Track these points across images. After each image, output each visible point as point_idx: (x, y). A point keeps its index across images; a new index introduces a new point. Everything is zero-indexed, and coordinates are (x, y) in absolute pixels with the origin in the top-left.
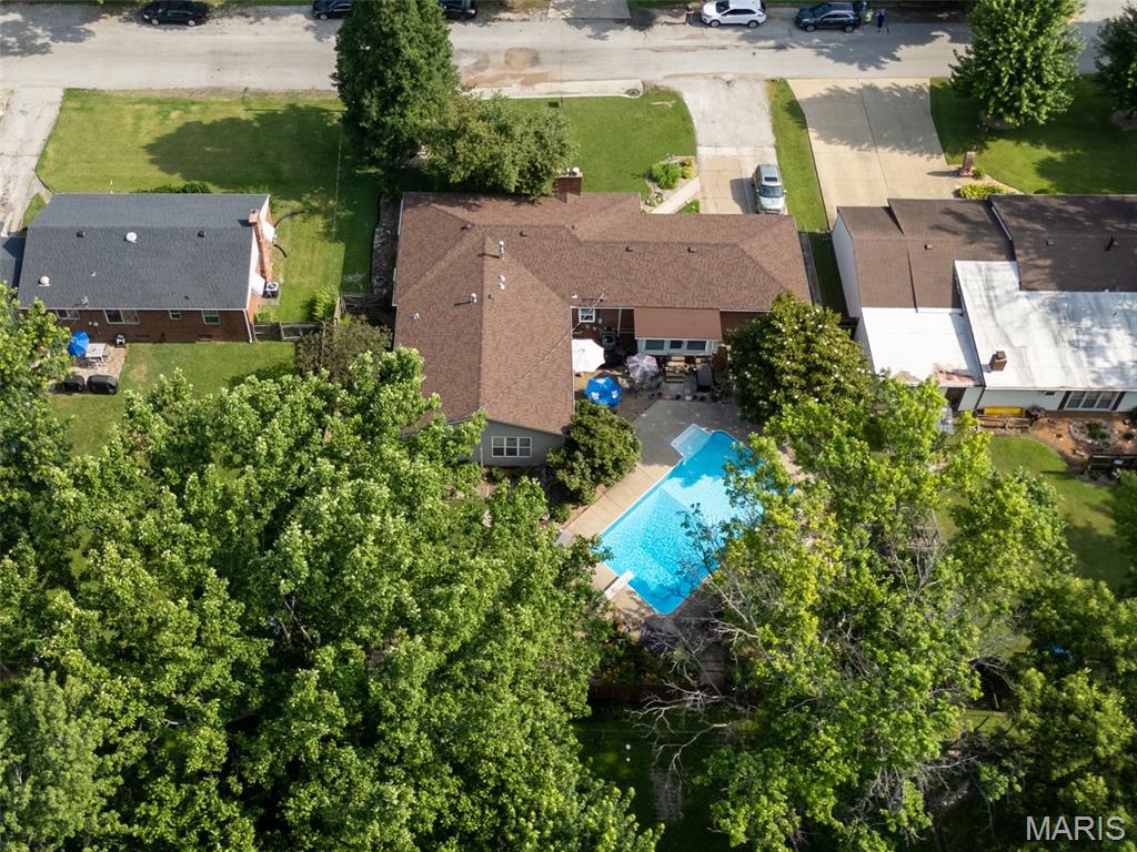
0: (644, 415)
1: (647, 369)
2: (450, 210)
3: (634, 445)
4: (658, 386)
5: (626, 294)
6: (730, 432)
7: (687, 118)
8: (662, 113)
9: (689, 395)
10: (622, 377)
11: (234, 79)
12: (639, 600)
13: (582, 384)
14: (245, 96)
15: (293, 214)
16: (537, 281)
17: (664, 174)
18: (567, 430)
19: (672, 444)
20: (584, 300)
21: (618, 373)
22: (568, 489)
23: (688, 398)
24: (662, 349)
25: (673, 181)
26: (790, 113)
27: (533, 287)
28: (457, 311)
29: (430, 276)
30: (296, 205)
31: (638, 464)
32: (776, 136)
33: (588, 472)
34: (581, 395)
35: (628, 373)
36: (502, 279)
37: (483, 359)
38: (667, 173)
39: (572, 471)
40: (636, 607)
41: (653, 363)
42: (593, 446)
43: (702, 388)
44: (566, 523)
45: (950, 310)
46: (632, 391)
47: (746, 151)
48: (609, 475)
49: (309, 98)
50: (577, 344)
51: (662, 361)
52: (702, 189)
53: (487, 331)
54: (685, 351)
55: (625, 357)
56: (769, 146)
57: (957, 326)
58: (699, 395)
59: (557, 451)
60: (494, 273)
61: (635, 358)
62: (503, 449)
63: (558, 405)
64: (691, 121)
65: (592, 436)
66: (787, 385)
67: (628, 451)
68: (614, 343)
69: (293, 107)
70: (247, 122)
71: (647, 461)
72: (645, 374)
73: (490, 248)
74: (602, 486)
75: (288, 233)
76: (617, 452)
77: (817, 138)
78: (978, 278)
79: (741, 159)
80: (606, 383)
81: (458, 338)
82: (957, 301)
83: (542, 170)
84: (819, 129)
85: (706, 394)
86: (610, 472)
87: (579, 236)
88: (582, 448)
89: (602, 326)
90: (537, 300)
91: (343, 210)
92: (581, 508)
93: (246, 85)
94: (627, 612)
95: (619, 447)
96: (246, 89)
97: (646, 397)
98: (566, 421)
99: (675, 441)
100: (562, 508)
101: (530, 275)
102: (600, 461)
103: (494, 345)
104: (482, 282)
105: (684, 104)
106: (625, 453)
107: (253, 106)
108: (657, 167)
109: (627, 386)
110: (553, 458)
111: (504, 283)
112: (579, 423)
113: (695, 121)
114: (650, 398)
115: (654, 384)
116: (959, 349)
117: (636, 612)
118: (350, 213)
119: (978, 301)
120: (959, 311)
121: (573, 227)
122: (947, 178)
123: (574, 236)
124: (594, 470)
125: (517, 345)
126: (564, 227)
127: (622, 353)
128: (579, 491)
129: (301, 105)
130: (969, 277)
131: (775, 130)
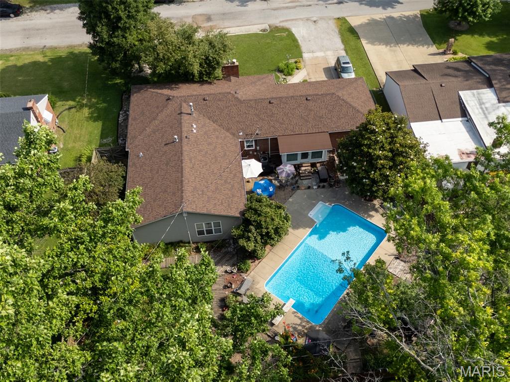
0: (290, 200)
1: (289, 172)
2: (159, 91)
3: (286, 218)
4: (297, 182)
5: (272, 129)
6: (344, 204)
7: (295, 40)
8: (281, 39)
9: (315, 185)
10: (275, 180)
11: (37, 42)
12: (301, 316)
13: (250, 186)
14: (43, 50)
15: (70, 108)
16: (217, 127)
17: (285, 67)
18: (243, 213)
19: (309, 215)
20: (246, 135)
21: (272, 178)
22: (247, 251)
23: (315, 187)
24: (297, 160)
25: (292, 71)
26: (350, 33)
27: (215, 130)
28: (166, 148)
29: (148, 130)
30: (71, 103)
31: (290, 230)
32: (344, 45)
33: (259, 238)
34: (250, 192)
35: (278, 177)
36: (194, 127)
37: (184, 174)
38: (288, 67)
39: (248, 239)
40: (299, 322)
41: (293, 169)
42: (260, 221)
43: (322, 181)
44: (248, 272)
45: (460, 119)
46: (282, 187)
47: (329, 53)
48: (273, 239)
49: (81, 48)
50: (245, 163)
51: (297, 167)
52: (308, 74)
53: (186, 158)
54: (310, 160)
55: (275, 168)
56: (342, 50)
57: (466, 127)
58: (322, 184)
59: (238, 228)
60: (189, 123)
61: (281, 167)
62: (203, 230)
63: (236, 199)
64: (297, 42)
65: (259, 215)
66: (381, 167)
67: (283, 222)
68: (267, 161)
69: (72, 53)
70: (44, 63)
71: (296, 227)
72: (288, 175)
73: (185, 109)
74: (268, 246)
75: (66, 119)
76: (276, 223)
77: (367, 43)
78: (474, 99)
79: (327, 57)
80: (265, 183)
81: (167, 164)
82: (464, 113)
83: (213, 62)
84: (367, 39)
85: (325, 184)
86: (273, 236)
87: (239, 97)
88: (254, 223)
89: (259, 151)
90: (217, 138)
91: (101, 104)
92: (257, 262)
93: (44, 45)
94: (294, 326)
95: (277, 220)
96: (45, 46)
97: (290, 190)
98: (242, 207)
99: (310, 213)
100: (245, 263)
101: (212, 123)
102: (266, 230)
103: (192, 166)
104: (181, 129)
105: (292, 33)
106: (281, 223)
107: (48, 54)
108: (282, 65)
109: (278, 184)
110: (236, 232)
111: (195, 129)
112: (250, 208)
113: (299, 41)
114: (292, 190)
115: (294, 181)
116: (471, 140)
117: (299, 325)
118: (105, 105)
119: (477, 111)
120: (466, 119)
121: (236, 93)
122: (439, 56)
123: (237, 98)
124: (262, 236)
125: (206, 165)
126: (230, 93)
127: (274, 166)
128: (254, 251)
129: (76, 52)
130: (469, 99)
131: (343, 42)
